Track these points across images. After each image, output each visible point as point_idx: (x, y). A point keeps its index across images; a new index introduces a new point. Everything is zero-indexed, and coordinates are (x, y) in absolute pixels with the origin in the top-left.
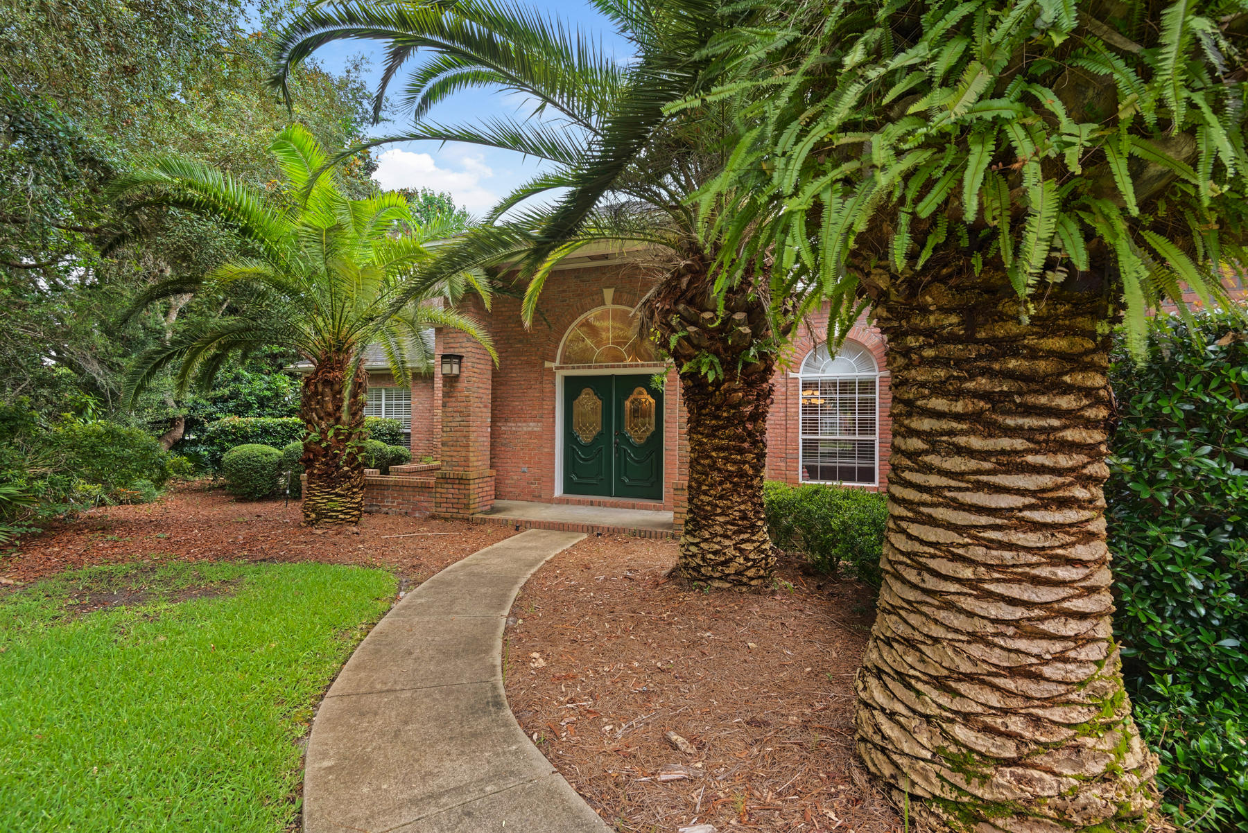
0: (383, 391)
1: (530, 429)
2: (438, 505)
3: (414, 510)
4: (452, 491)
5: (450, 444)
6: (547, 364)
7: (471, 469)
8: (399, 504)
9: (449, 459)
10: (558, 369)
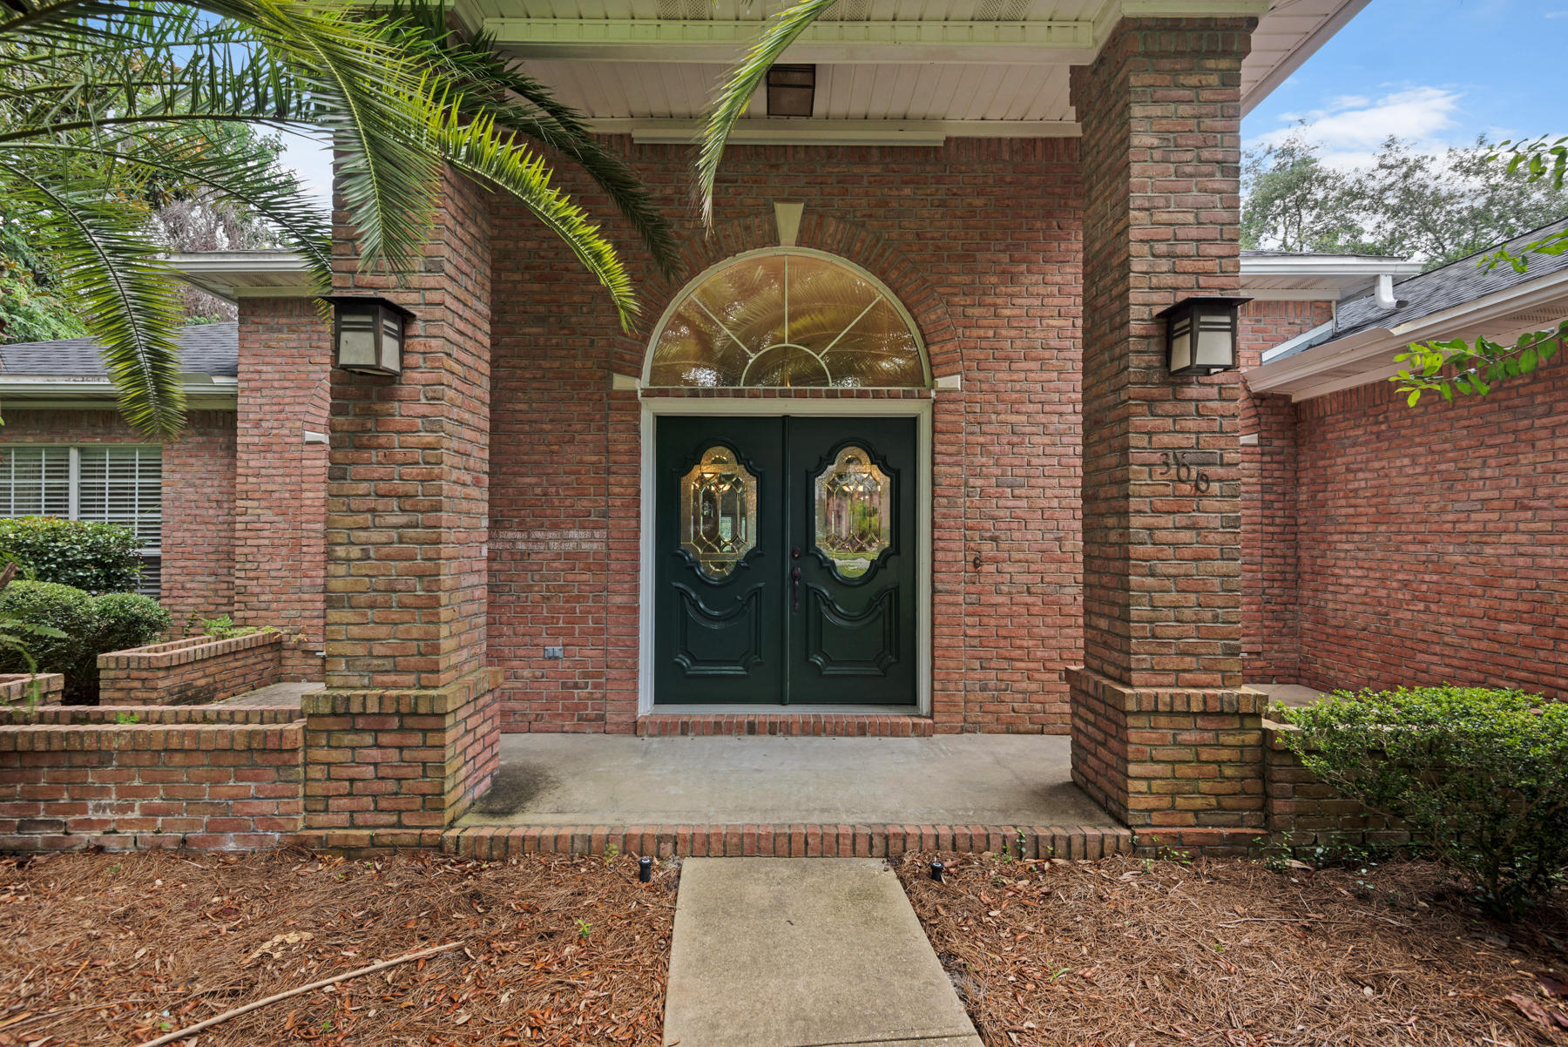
0: (74, 455)
1: (570, 546)
2: (317, 804)
3: (216, 829)
4: (376, 754)
5: (363, 599)
6: (620, 382)
7: (444, 677)
8: (150, 812)
9: (360, 650)
10: (648, 394)
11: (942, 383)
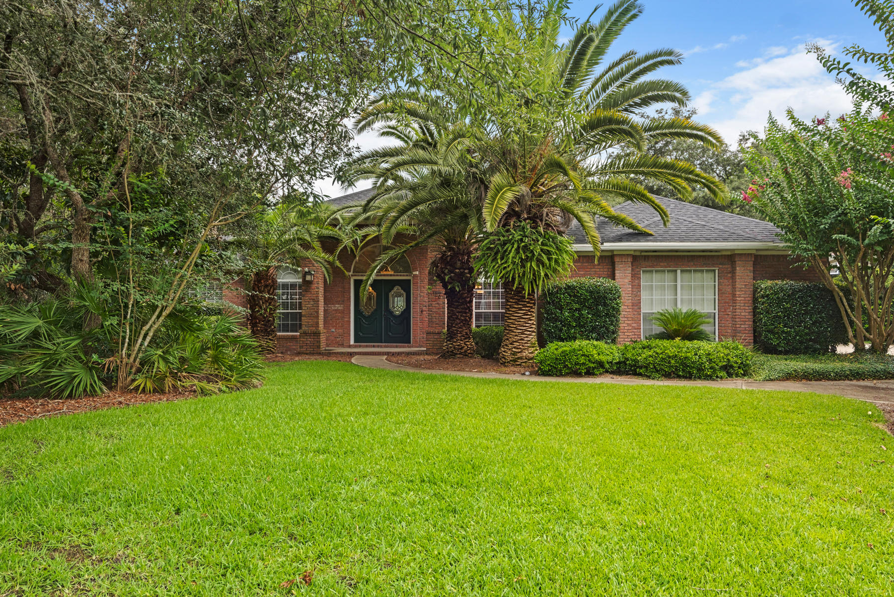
1: (336, 308)
2: (301, 347)
3: (287, 350)
4: (310, 339)
5: (307, 315)
6: (348, 274)
7: (320, 328)
9: (307, 323)
10: (352, 275)
11: (414, 273)
